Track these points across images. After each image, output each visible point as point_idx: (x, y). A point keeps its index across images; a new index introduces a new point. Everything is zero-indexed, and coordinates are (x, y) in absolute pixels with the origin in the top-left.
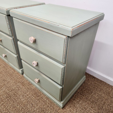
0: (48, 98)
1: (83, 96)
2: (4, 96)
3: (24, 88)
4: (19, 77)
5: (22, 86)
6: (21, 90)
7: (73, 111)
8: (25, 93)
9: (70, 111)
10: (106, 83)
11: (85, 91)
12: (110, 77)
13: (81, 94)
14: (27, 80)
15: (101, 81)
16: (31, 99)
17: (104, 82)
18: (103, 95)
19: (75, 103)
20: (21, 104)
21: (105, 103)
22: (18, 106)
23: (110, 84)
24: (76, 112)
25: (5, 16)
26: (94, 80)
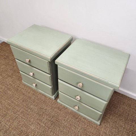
0: (85, 119)
1: (112, 111)
2: (48, 124)
3: (62, 113)
4: (53, 102)
5: (59, 112)
6: (60, 115)
7: (107, 125)
8: (65, 118)
9: (105, 126)
10: (126, 96)
11: (111, 106)
12: (129, 92)
13: (110, 110)
14: (61, 105)
15: (122, 95)
16: (72, 121)
17: (125, 95)
18: (126, 108)
19: (107, 119)
20: (66, 128)
21: (128, 114)
22: (64, 130)
23: (130, 97)
24: (110, 126)
25: (47, 61)
26: (117, 95)
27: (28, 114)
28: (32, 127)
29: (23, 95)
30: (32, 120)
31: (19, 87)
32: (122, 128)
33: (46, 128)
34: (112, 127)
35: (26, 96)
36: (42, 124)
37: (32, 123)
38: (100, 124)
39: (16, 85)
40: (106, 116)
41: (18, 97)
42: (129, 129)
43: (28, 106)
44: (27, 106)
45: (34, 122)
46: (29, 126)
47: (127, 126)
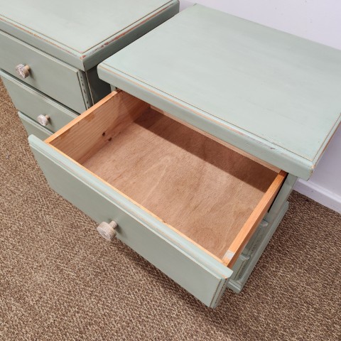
1: (285, 254)
2: (87, 272)
7: (264, 296)
9: (258, 296)
11: (287, 241)
13: (279, 251)
15: (327, 209)
17: (334, 212)
18: (334, 250)
19: (267, 277)
20: (136, 290)
21: (337, 269)
22: (129, 294)
24: (273, 297)
25: (76, 71)
26: (309, 209)
27: (33, 239)
28: (39, 278)
29: (29, 184)
30: (43, 255)
31: (20, 160)
32: (311, 309)
33: (77, 284)
34: (281, 303)
35: (35, 186)
36: (68, 271)
37: (40, 266)
38: (244, 290)
39: (15, 154)
40: (264, 266)
41: (13, 188)
42: (334, 315)
43: (37, 217)
44: (34, 216)
45: (47, 262)
46: (30, 273)
47: (329, 305)
